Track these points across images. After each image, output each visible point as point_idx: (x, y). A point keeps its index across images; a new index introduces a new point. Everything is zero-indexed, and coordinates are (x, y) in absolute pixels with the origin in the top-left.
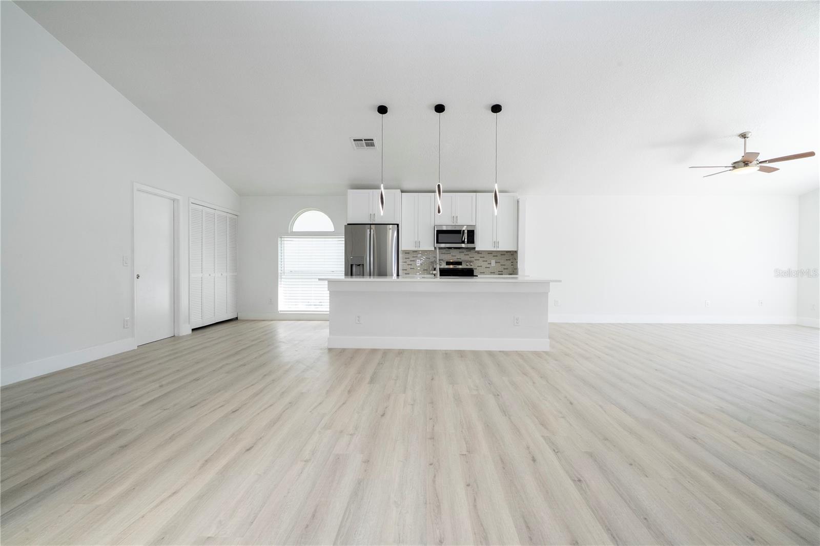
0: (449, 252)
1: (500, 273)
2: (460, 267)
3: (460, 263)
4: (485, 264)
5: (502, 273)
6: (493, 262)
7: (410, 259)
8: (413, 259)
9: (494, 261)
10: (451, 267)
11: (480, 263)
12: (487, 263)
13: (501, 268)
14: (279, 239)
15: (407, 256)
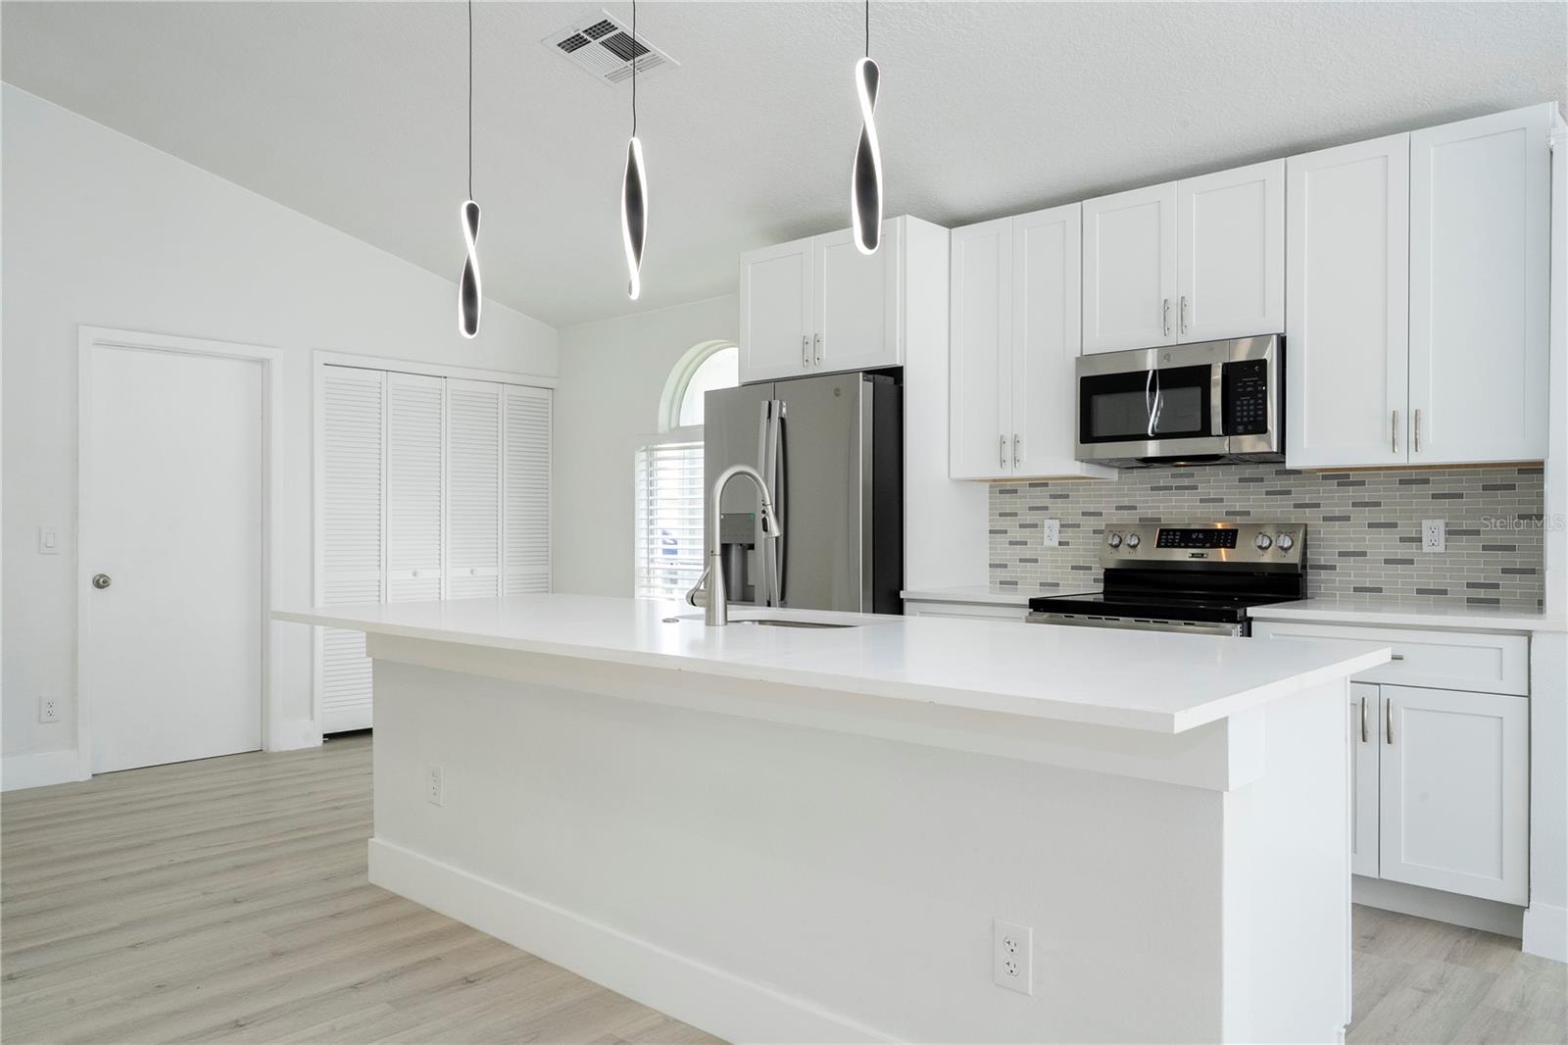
0: (1186, 482)
1: (1482, 593)
2: (1223, 555)
3: (1228, 538)
4: (1382, 544)
5: (1491, 594)
6: (1433, 533)
7: (1021, 519)
8: (1030, 518)
9: (1440, 524)
10: (1182, 555)
11: (1354, 534)
12: (1394, 535)
13: (1487, 568)
14: (643, 456)
15: (1009, 503)
